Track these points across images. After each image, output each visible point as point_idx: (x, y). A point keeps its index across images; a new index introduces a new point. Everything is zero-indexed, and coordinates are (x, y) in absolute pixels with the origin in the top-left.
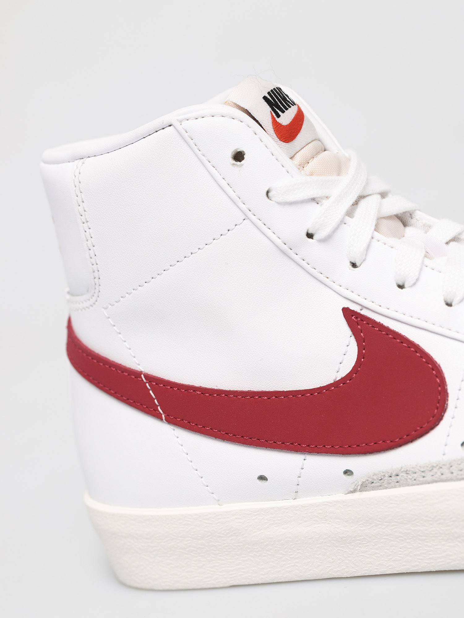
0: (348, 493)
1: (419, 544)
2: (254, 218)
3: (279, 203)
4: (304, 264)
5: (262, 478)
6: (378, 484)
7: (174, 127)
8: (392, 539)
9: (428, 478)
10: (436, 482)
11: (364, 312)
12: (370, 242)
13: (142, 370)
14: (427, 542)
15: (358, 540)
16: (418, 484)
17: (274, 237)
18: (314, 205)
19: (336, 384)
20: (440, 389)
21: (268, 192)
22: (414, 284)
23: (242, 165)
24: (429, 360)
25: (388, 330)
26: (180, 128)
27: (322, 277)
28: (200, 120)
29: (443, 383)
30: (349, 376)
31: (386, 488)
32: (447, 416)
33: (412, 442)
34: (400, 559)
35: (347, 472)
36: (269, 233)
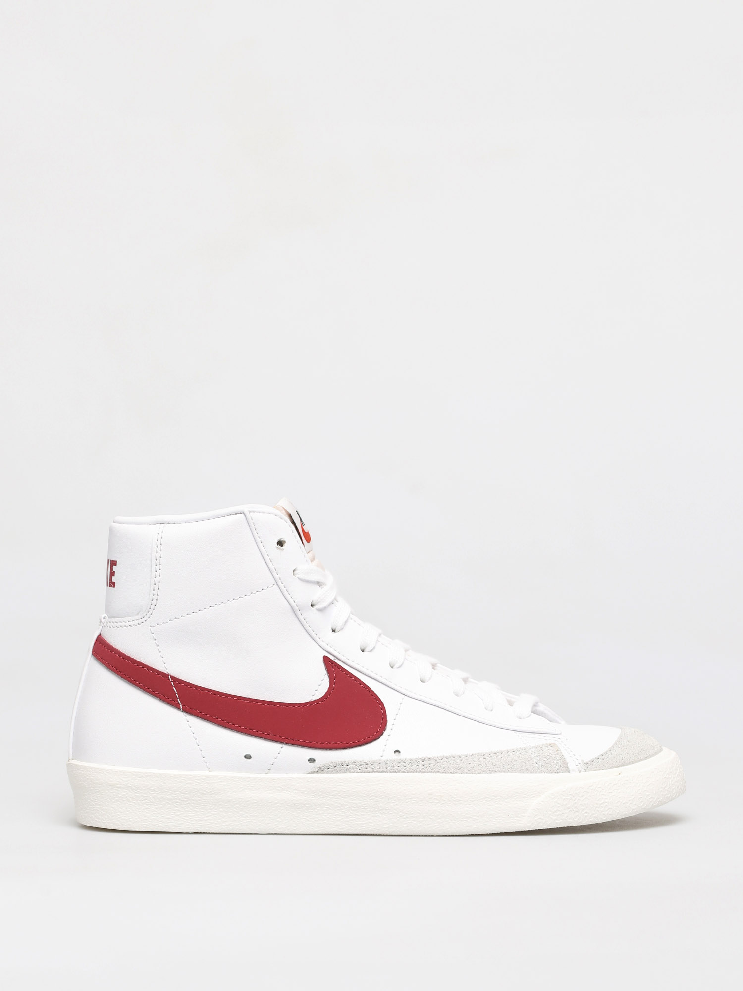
0: (309, 773)
1: (351, 813)
2: (282, 586)
3: (300, 579)
4: (304, 622)
5: (248, 757)
6: (333, 770)
7: (245, 515)
8: (331, 808)
9: (370, 769)
10: (375, 772)
11: (337, 661)
12: (348, 619)
13: (169, 673)
14: (358, 812)
15: (307, 807)
16: (361, 773)
17: (291, 601)
18: (317, 587)
19: (311, 703)
20: (383, 717)
21: (294, 571)
22: (372, 650)
23: (283, 549)
24: (377, 698)
25: (352, 676)
26: (248, 516)
27: (313, 634)
28: (261, 514)
29: (385, 714)
30: (321, 699)
31: (338, 773)
32: (386, 734)
33: (360, 746)
34: (332, 823)
35: (311, 760)
36: (289, 597)
